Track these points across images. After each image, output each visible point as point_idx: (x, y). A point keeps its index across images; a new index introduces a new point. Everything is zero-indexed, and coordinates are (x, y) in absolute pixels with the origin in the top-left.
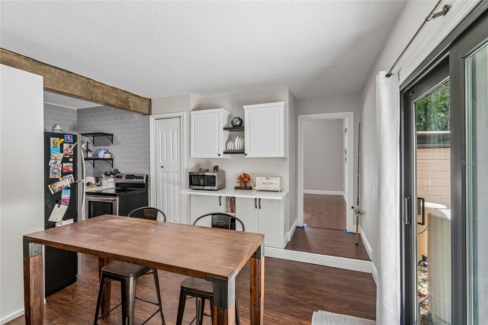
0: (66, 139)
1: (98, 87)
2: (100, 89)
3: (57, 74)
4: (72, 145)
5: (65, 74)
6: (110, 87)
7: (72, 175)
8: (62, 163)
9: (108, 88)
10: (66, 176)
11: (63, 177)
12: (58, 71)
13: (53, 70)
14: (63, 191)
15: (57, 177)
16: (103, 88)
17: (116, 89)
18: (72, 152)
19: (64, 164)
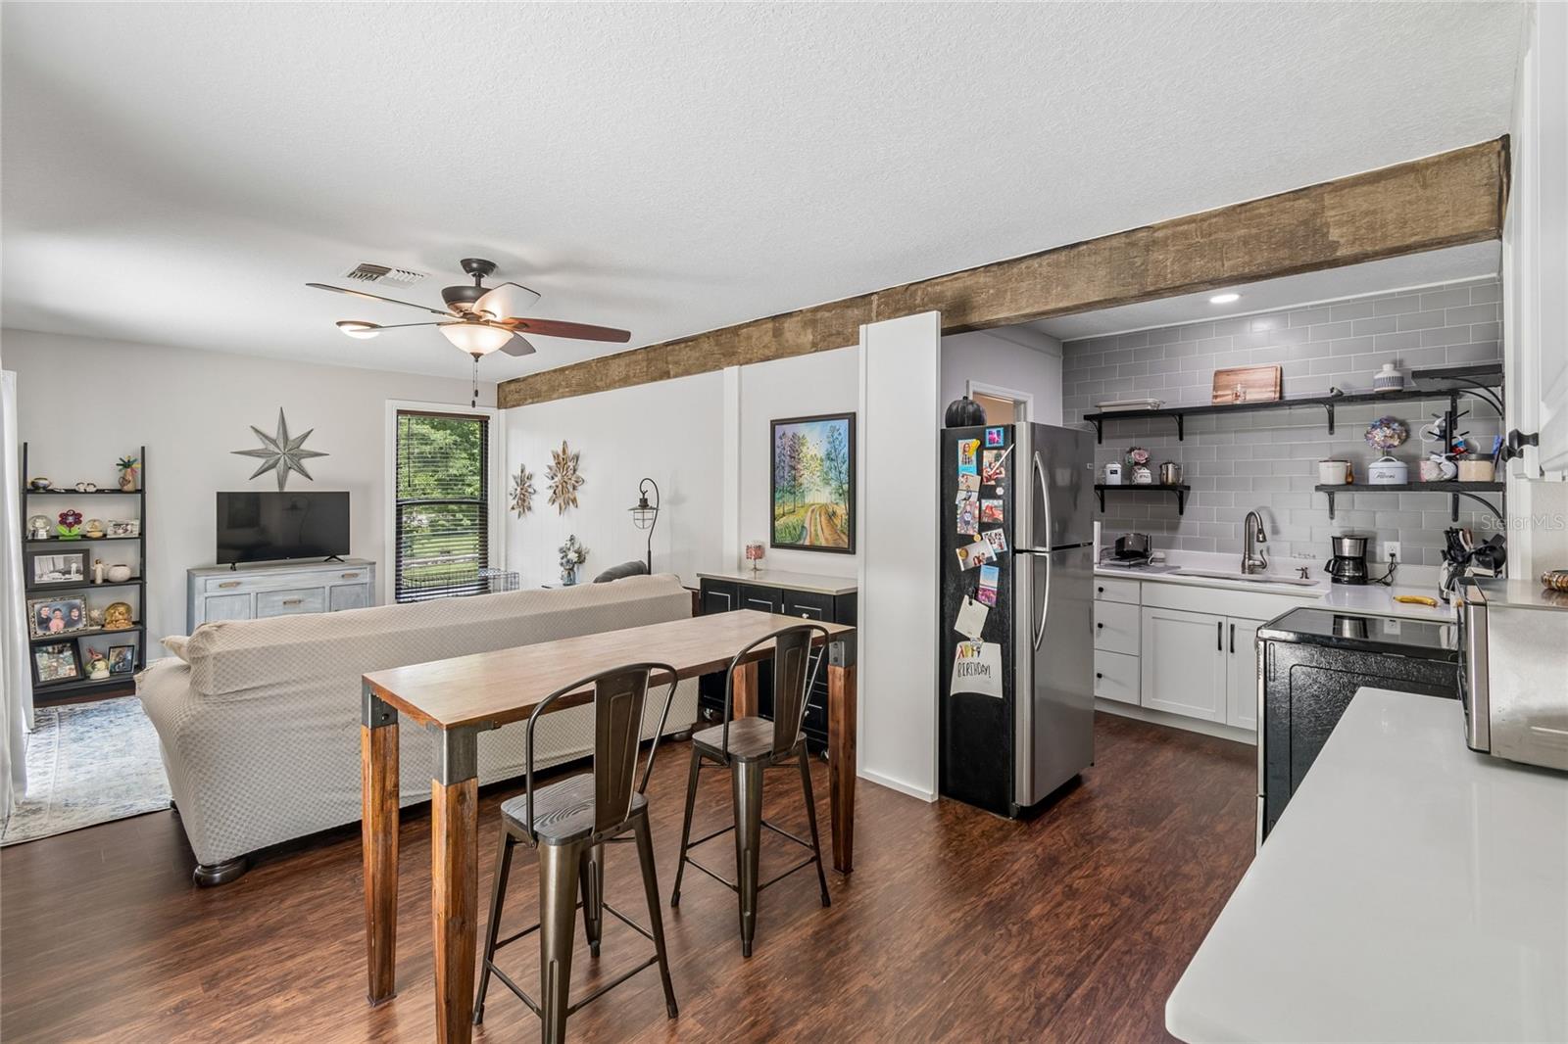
0: (990, 440)
1: (1167, 238)
2: (1174, 246)
3: (1045, 270)
4: (1003, 452)
5: (1064, 259)
6: (1215, 216)
7: (1001, 531)
8: (979, 500)
9: (1210, 224)
10: (989, 533)
11: (983, 534)
12: (1045, 260)
13: (1035, 263)
14: (984, 568)
15: (971, 532)
16: (1185, 235)
17: (1249, 206)
18: (1004, 472)
19: (983, 501)
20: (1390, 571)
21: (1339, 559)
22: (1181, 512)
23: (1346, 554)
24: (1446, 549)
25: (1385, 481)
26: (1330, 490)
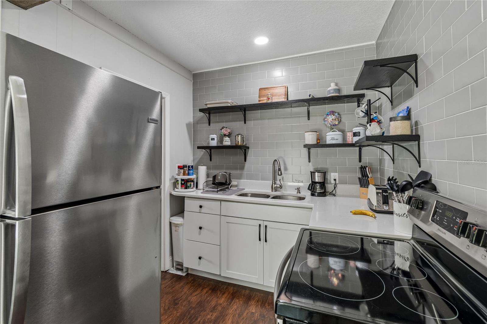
20: (335, 188)
21: (314, 183)
22: (245, 161)
23: (317, 180)
24: (360, 176)
25: (334, 142)
26: (309, 147)
